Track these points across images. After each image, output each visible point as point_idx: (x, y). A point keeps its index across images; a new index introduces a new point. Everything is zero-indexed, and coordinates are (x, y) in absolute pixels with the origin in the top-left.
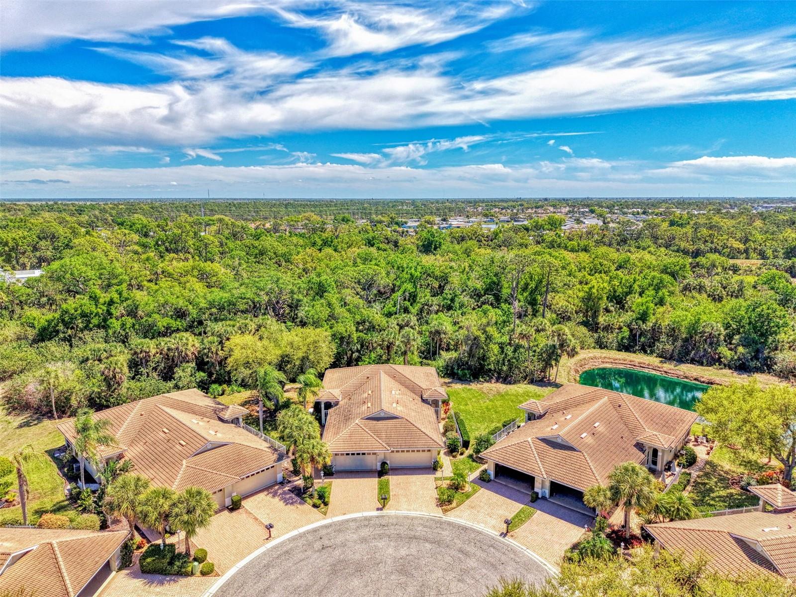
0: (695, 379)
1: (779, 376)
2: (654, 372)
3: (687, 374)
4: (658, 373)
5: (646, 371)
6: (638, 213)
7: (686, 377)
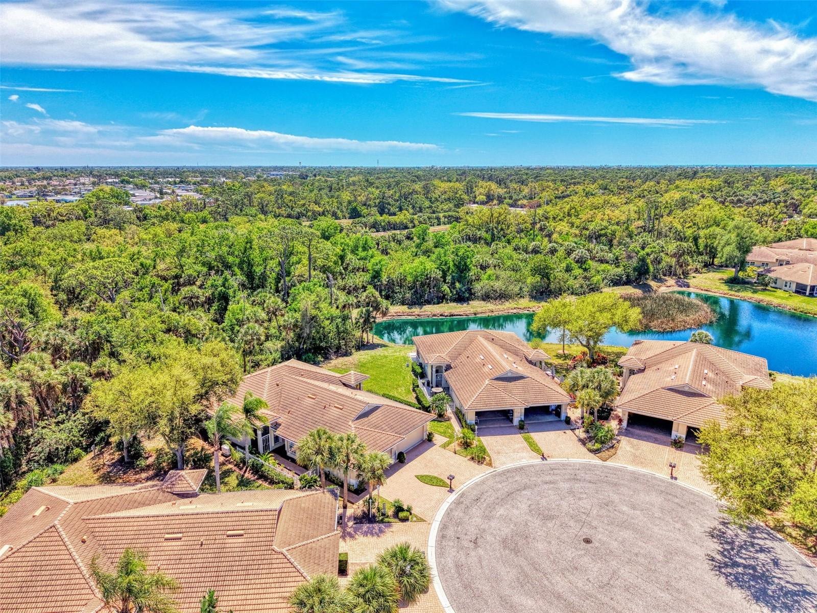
0: (441, 315)
1: (484, 300)
2: (410, 318)
3: (434, 313)
4: (413, 318)
5: (403, 318)
6: (175, 183)
7: (434, 315)
